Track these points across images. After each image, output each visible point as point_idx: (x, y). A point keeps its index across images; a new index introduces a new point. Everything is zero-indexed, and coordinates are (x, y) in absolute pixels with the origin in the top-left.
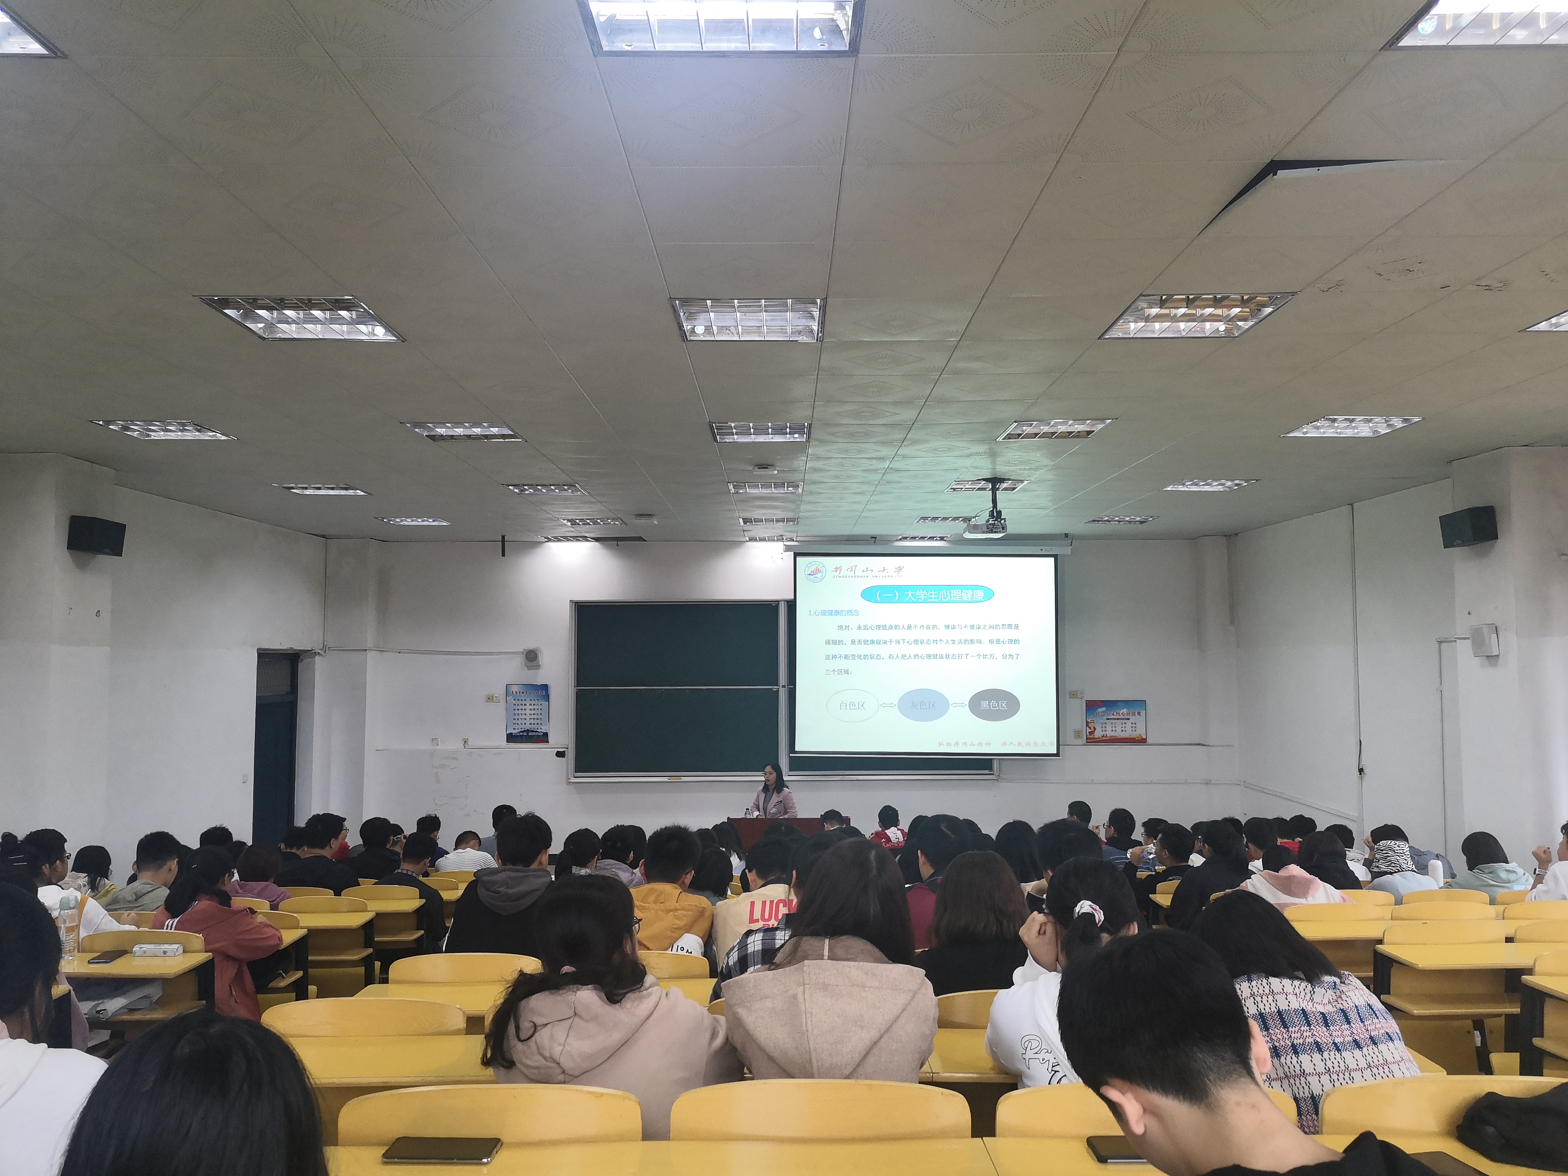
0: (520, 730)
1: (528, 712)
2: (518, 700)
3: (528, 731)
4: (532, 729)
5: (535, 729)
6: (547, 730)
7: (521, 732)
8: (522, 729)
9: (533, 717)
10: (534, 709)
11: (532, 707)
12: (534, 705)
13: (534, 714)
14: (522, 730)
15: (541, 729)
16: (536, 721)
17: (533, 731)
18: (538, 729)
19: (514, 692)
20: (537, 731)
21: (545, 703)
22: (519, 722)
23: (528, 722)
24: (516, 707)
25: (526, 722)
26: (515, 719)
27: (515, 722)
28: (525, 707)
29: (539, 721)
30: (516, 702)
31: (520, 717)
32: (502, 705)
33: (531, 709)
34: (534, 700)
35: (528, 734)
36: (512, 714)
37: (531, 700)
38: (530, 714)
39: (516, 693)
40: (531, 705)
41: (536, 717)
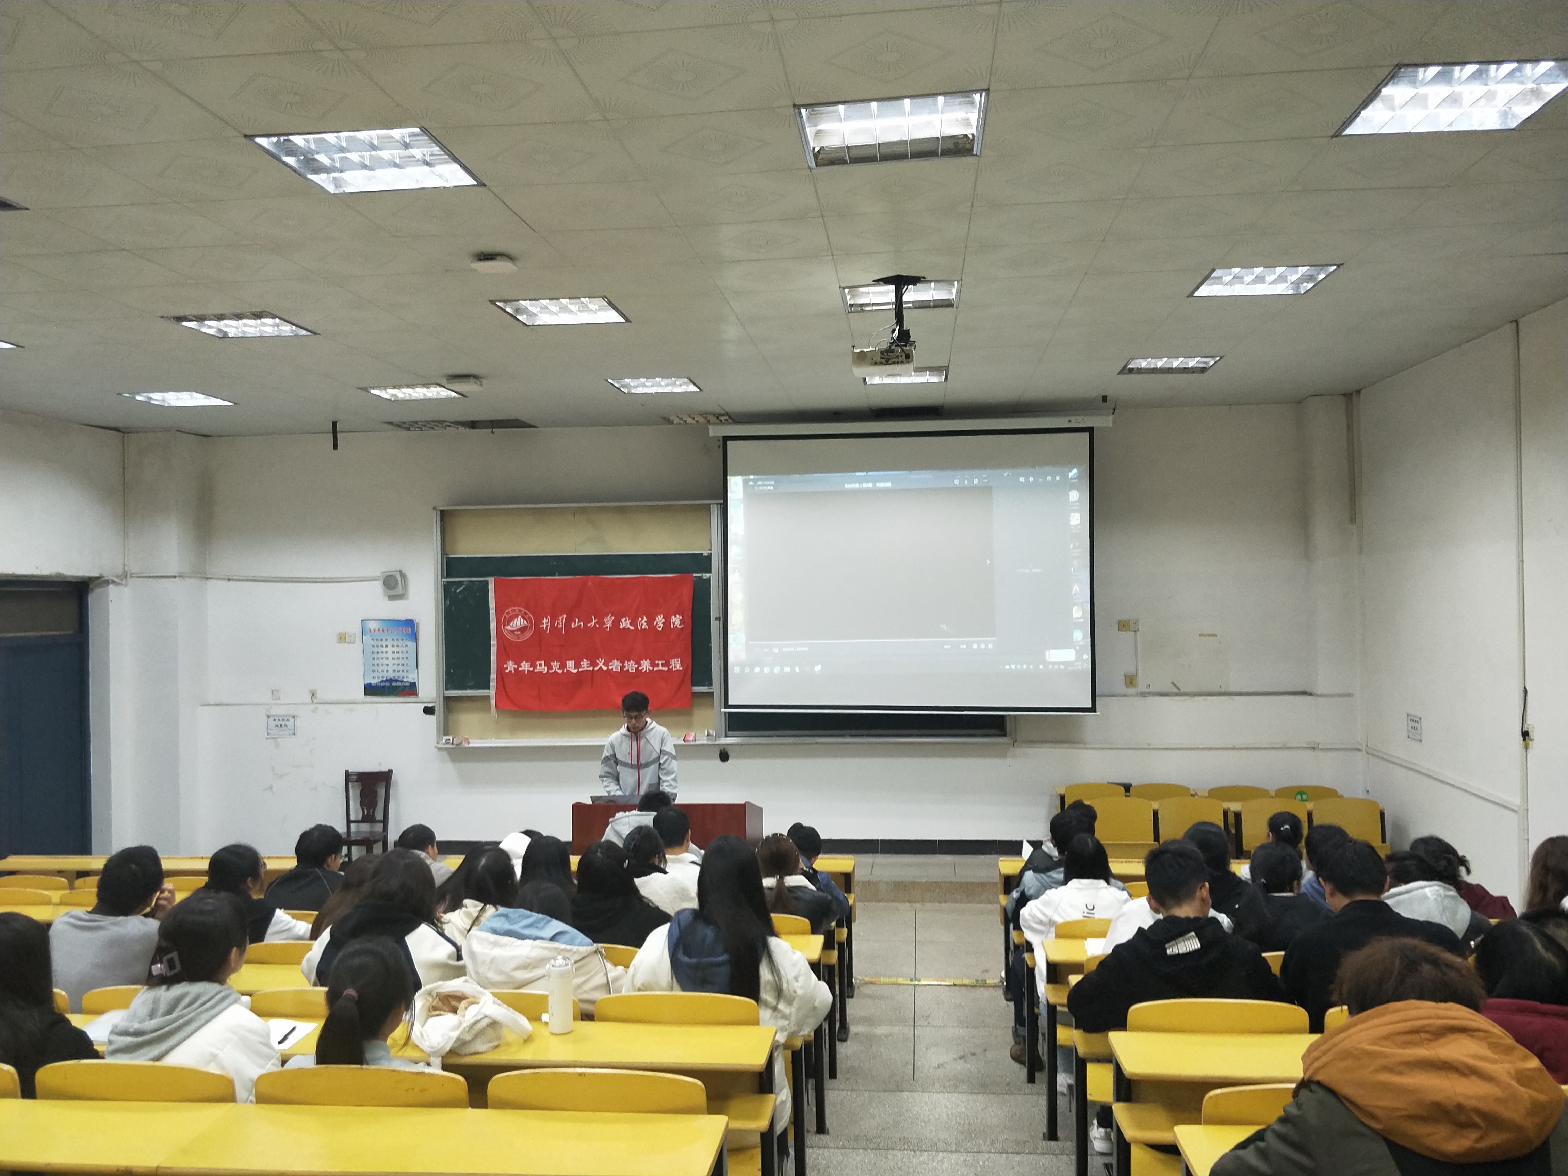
0: (381, 679)
1: (390, 655)
2: (377, 640)
3: (391, 681)
4: (397, 678)
5: (399, 677)
6: (414, 679)
7: (382, 681)
8: (382, 677)
9: (396, 662)
10: (398, 652)
11: (396, 649)
12: (398, 646)
13: (398, 658)
14: (384, 679)
15: (407, 677)
16: (401, 668)
17: (397, 681)
18: (403, 677)
19: (372, 630)
20: (402, 681)
21: (412, 645)
22: (380, 668)
23: (390, 668)
24: (376, 650)
25: (389, 669)
26: (374, 665)
27: (374, 668)
28: (386, 649)
29: (405, 668)
30: (375, 643)
31: (381, 662)
32: (358, 646)
33: (394, 652)
34: (397, 640)
35: (391, 684)
36: (371, 658)
37: (393, 640)
38: (393, 659)
39: (375, 631)
40: (393, 646)
41: (401, 661)
